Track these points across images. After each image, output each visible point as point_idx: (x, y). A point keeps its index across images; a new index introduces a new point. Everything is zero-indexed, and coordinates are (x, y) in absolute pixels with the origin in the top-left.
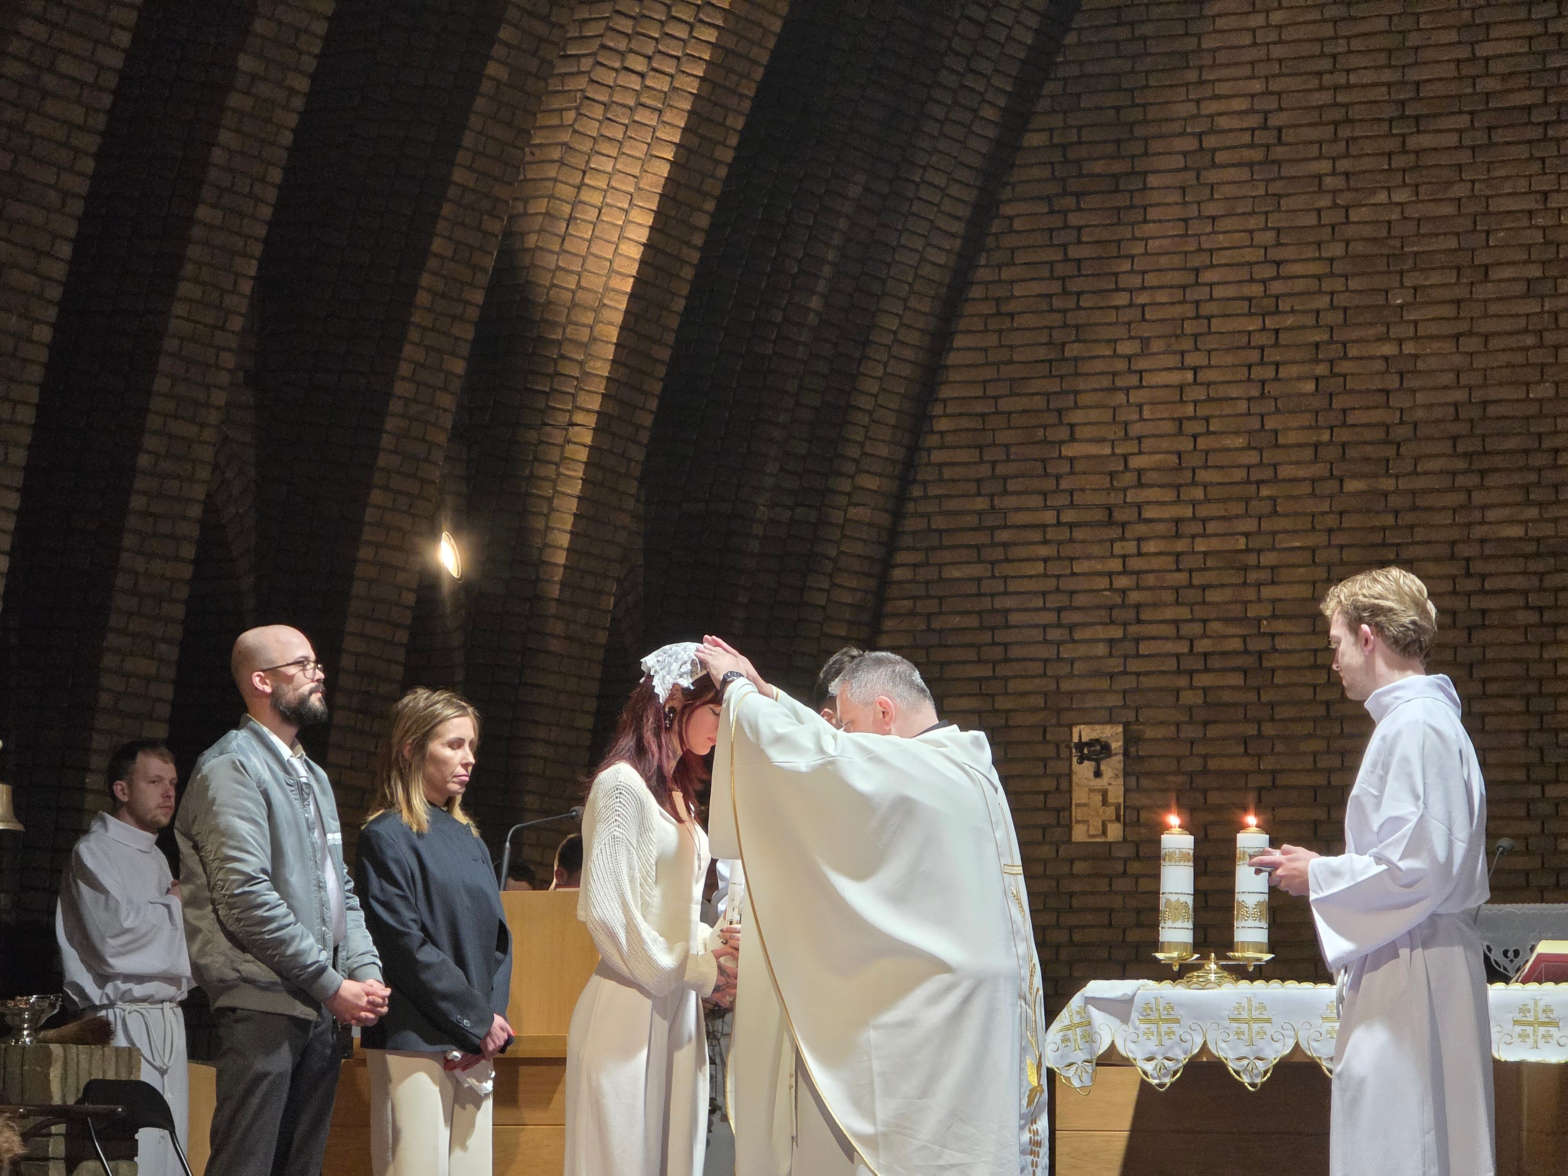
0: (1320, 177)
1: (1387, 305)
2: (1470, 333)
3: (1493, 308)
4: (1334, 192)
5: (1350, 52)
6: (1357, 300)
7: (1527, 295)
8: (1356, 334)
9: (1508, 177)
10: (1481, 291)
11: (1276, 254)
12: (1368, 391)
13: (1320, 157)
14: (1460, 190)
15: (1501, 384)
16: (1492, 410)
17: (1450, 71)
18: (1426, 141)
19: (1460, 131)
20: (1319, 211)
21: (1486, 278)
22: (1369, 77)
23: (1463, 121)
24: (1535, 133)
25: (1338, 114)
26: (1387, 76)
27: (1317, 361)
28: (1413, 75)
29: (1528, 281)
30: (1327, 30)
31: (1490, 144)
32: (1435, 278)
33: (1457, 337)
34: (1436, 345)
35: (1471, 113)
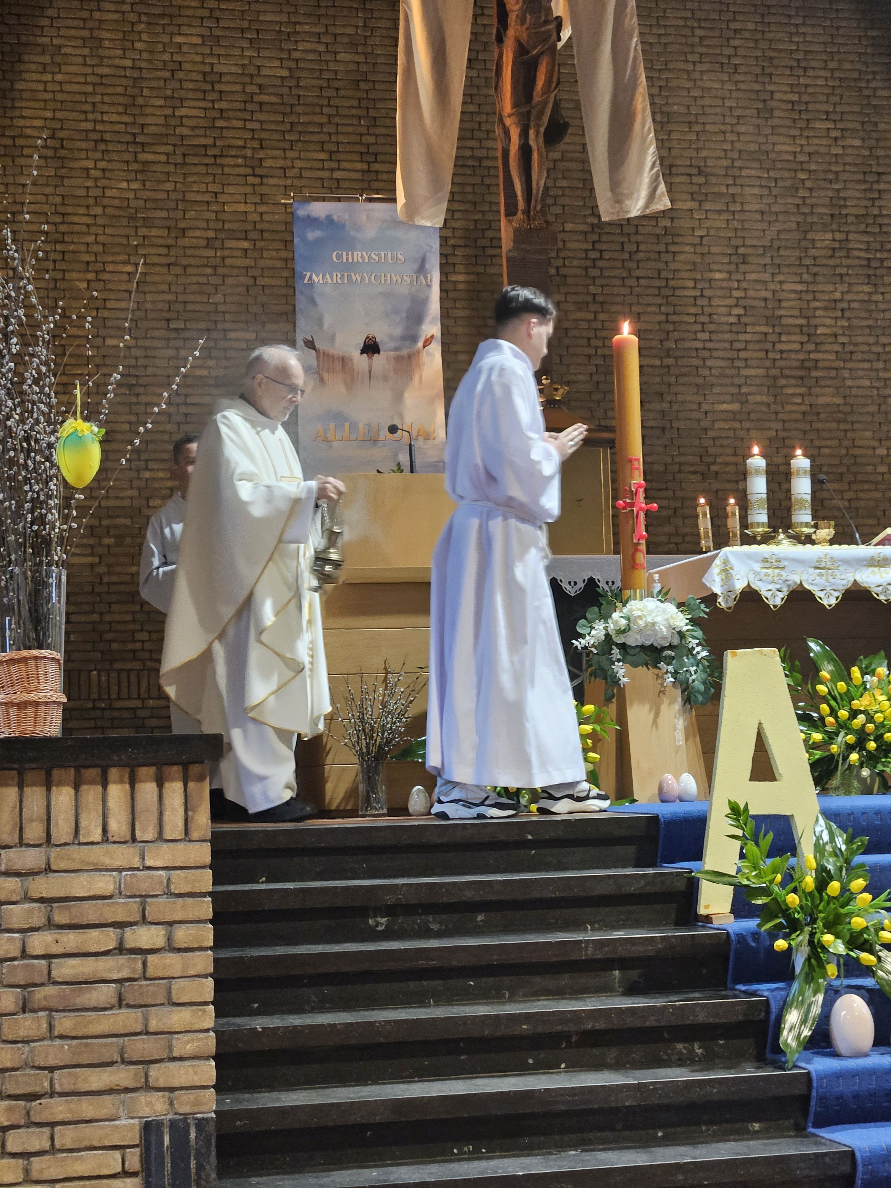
0: (88, 169)
1: (129, 244)
2: (175, 264)
3: (189, 252)
4: (96, 179)
5: (103, 103)
6: (110, 240)
7: (207, 247)
8: (110, 258)
9: (195, 182)
10: (181, 242)
11: (61, 209)
12: (118, 290)
13: (87, 158)
14: (169, 186)
15: (194, 293)
16: (190, 307)
17: (161, 121)
18: (150, 157)
19: (167, 155)
20: (87, 188)
21: (184, 236)
22: (115, 118)
23: (170, 149)
24: (211, 161)
25: (96, 136)
26: (126, 119)
27: (87, 271)
28: (141, 120)
29: (208, 239)
30: (89, 89)
31: (185, 164)
32: (154, 232)
33: (169, 265)
34: (157, 269)
35: (174, 145)
